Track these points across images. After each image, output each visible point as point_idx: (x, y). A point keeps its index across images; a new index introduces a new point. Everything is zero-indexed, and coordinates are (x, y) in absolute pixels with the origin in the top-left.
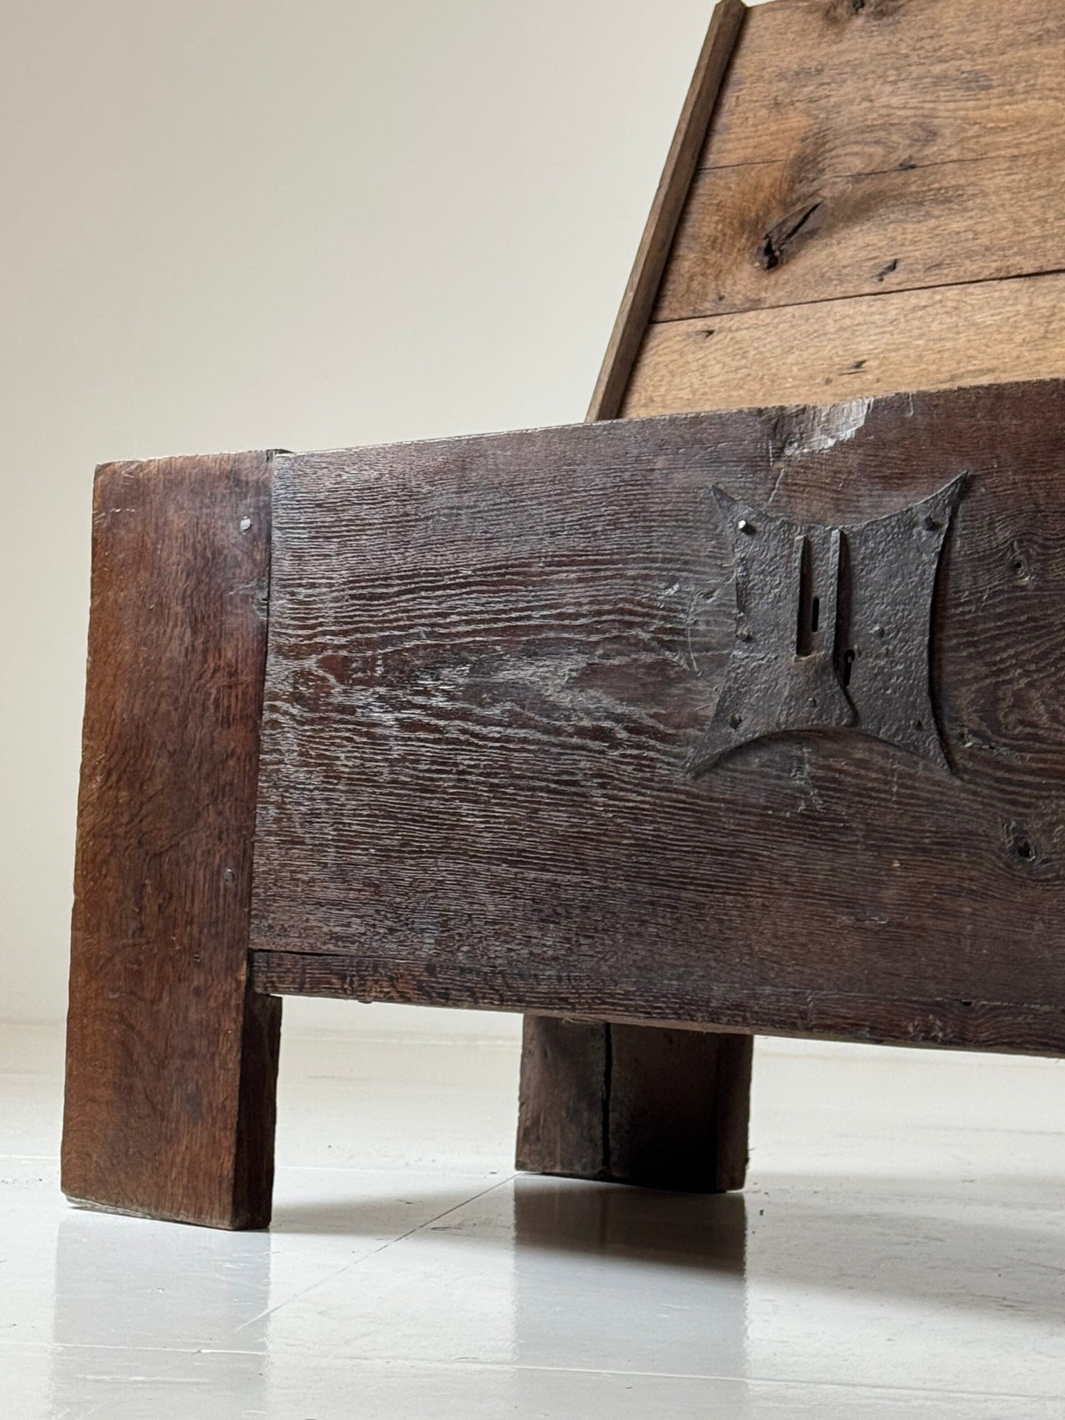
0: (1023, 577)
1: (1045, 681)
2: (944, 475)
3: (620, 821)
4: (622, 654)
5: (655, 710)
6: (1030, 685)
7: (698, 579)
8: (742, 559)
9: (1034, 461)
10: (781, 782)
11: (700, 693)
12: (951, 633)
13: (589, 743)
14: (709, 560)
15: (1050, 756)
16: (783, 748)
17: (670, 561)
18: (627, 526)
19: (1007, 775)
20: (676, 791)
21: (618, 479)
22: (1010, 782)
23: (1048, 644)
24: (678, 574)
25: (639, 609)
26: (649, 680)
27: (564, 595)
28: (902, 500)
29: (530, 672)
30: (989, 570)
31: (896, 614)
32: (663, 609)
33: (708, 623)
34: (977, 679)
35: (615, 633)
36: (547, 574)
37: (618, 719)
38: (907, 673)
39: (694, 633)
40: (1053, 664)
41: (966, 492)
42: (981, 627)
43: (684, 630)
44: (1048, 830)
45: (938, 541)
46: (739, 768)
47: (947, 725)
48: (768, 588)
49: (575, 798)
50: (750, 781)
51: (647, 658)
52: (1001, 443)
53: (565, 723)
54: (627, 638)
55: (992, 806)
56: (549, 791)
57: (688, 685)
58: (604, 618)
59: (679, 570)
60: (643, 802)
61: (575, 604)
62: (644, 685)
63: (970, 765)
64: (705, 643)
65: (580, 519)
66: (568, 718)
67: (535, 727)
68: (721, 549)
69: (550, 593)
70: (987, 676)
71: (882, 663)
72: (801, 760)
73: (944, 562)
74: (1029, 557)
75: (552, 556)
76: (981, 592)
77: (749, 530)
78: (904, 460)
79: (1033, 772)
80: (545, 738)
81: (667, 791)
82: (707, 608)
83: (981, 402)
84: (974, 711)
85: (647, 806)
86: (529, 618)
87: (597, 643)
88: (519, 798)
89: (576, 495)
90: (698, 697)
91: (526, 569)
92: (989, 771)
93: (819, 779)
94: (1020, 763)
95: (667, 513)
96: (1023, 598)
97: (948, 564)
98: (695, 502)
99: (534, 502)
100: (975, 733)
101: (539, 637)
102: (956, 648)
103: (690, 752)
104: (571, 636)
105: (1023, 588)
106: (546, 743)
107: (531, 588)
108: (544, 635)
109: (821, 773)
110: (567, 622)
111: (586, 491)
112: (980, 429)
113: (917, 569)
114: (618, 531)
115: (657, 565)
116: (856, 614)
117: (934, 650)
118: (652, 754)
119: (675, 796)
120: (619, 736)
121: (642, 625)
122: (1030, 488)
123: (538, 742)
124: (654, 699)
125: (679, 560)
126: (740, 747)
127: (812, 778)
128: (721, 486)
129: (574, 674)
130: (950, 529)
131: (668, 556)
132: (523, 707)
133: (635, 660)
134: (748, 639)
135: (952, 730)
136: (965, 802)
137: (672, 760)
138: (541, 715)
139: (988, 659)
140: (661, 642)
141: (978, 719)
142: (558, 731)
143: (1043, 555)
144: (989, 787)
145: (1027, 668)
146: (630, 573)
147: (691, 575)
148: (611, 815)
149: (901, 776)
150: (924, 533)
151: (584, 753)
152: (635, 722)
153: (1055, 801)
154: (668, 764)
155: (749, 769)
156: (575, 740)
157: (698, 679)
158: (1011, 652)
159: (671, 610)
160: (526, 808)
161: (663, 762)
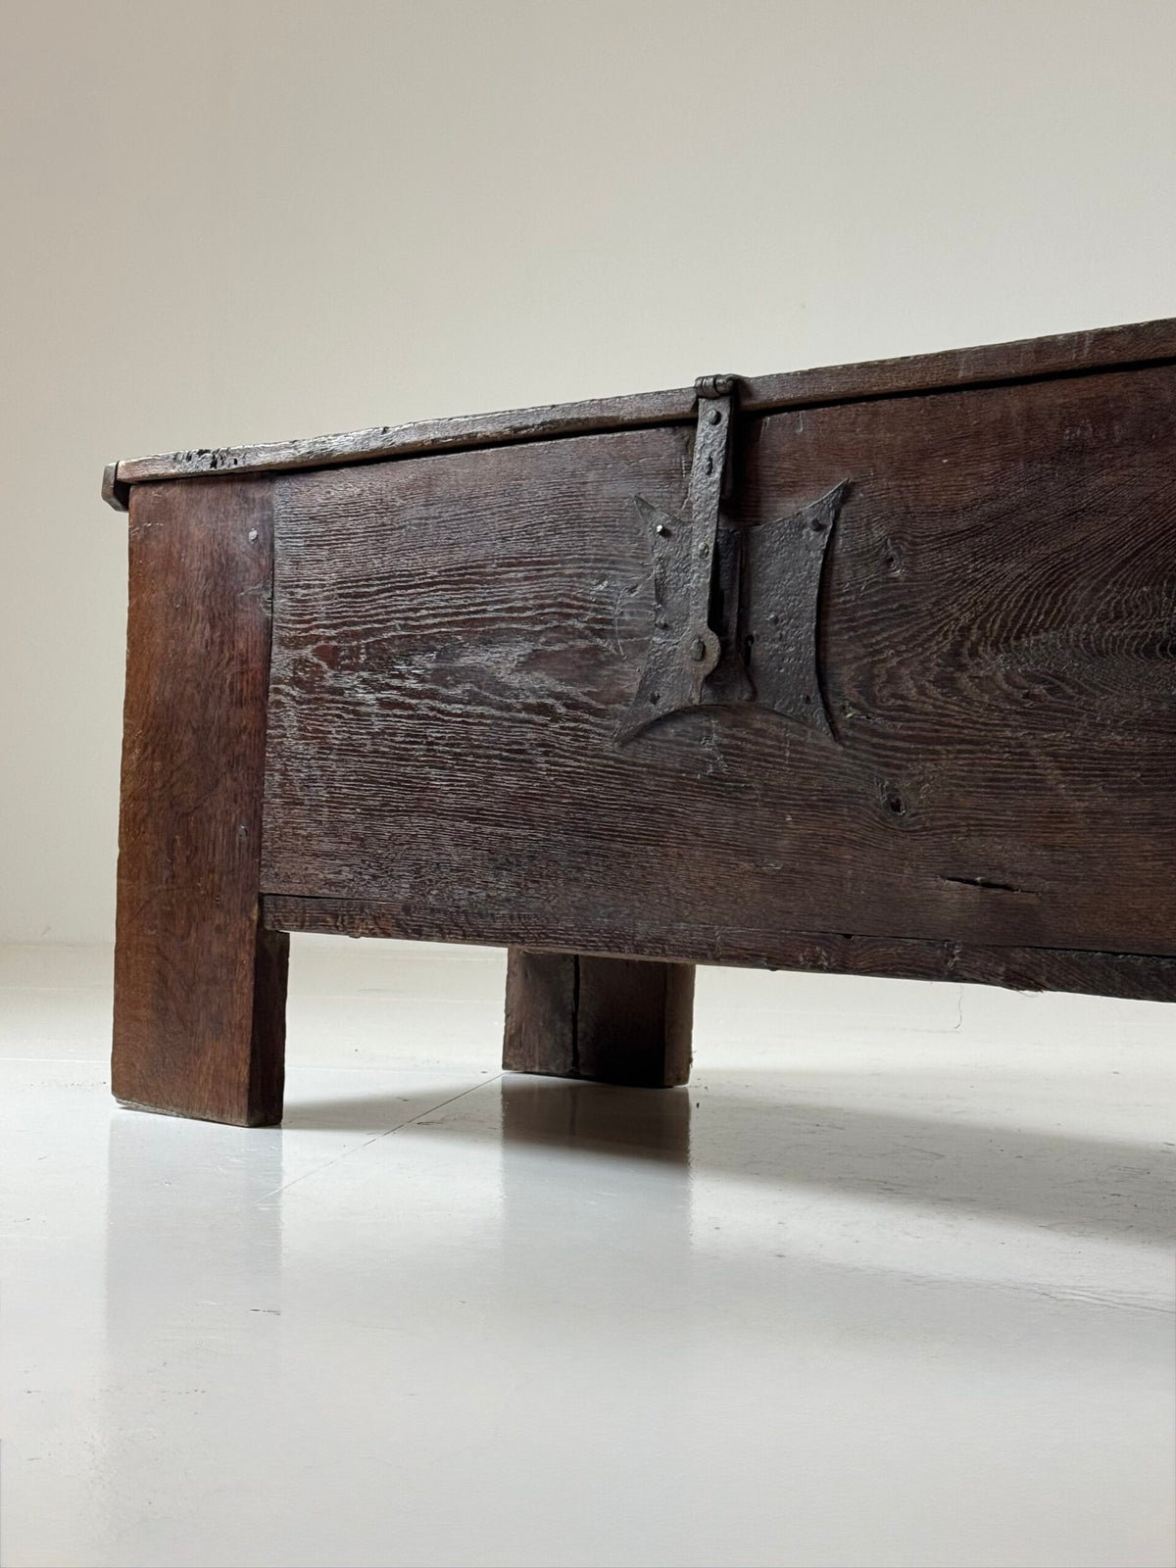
0: (895, 570)
1: (914, 659)
2: (829, 482)
3: (559, 783)
4: (560, 641)
5: (588, 689)
6: (901, 663)
7: (623, 577)
8: (660, 559)
9: (905, 469)
10: (693, 750)
11: (625, 673)
12: (835, 619)
13: (535, 718)
14: (632, 560)
15: (917, 724)
16: (695, 720)
17: (600, 561)
18: (564, 531)
19: (882, 741)
20: (606, 758)
21: (557, 492)
22: (885, 748)
23: (916, 628)
24: (607, 572)
25: (575, 603)
26: (584, 663)
27: (514, 591)
28: (794, 505)
29: (486, 658)
30: (866, 565)
31: (788, 604)
32: (594, 603)
33: (632, 614)
34: (857, 659)
35: (555, 623)
36: (500, 574)
37: (558, 696)
38: (798, 655)
39: (621, 623)
40: (919, 645)
41: (849, 496)
42: (860, 614)
43: (612, 620)
44: (916, 788)
45: (823, 540)
46: (658, 737)
47: (831, 698)
48: (681, 583)
49: (524, 764)
50: (667, 748)
51: (582, 644)
52: (876, 454)
53: (515, 701)
54: (565, 628)
55: (869, 768)
56: (502, 758)
57: (615, 667)
58: (546, 611)
59: (607, 569)
60: (579, 767)
61: (522, 599)
62: (579, 667)
63: (850, 733)
64: (630, 631)
65: (526, 526)
66: (517, 697)
67: (490, 705)
68: (643, 550)
69: (500, 591)
70: (865, 656)
71: (777, 646)
72: (709, 730)
73: (829, 558)
74: (900, 553)
75: (503, 558)
76: (860, 583)
77: (665, 533)
78: (794, 470)
79: (904, 739)
80: (498, 713)
81: (598, 758)
82: (631, 601)
83: (860, 418)
84: (855, 687)
85: (582, 771)
86: (484, 611)
87: (541, 632)
88: (477, 765)
89: (522, 505)
90: (625, 678)
91: (482, 570)
92: (867, 737)
93: (725, 746)
94: (893, 731)
95: (598, 520)
96: (895, 588)
97: (832, 560)
98: (621, 510)
99: (488, 512)
100: (854, 706)
101: (493, 627)
102: (838, 633)
103: (618, 724)
104: (519, 626)
105: (895, 580)
106: (499, 718)
107: (486, 586)
108: (497, 626)
109: (726, 741)
110: (515, 615)
111: (530, 502)
112: (859, 442)
113: (806, 565)
114: (557, 536)
115: (590, 565)
116: (755, 604)
117: (820, 634)
118: (586, 726)
119: (605, 762)
120: (559, 711)
121: (577, 616)
122: (901, 492)
123: (492, 717)
124: (587, 679)
125: (607, 560)
126: (659, 719)
127: (720, 745)
128: (642, 496)
129: (522, 659)
130: (834, 530)
131: (599, 557)
132: (480, 687)
133: (572, 646)
134: (665, 627)
135: (836, 703)
136: (846, 765)
137: (602, 731)
138: (495, 694)
139: (865, 642)
140: (593, 630)
141: (856, 694)
142: (509, 708)
143: (912, 550)
144: (866, 752)
145: (898, 648)
146: (567, 572)
147: (618, 573)
148: (552, 779)
149: (792, 743)
150: (812, 533)
151: (531, 726)
152: (570, 699)
153: (922, 763)
154: (599, 734)
155: (666, 738)
156: (523, 715)
157: (623, 662)
158: (885, 635)
159: (602, 603)
160: (483, 773)
161: (595, 733)
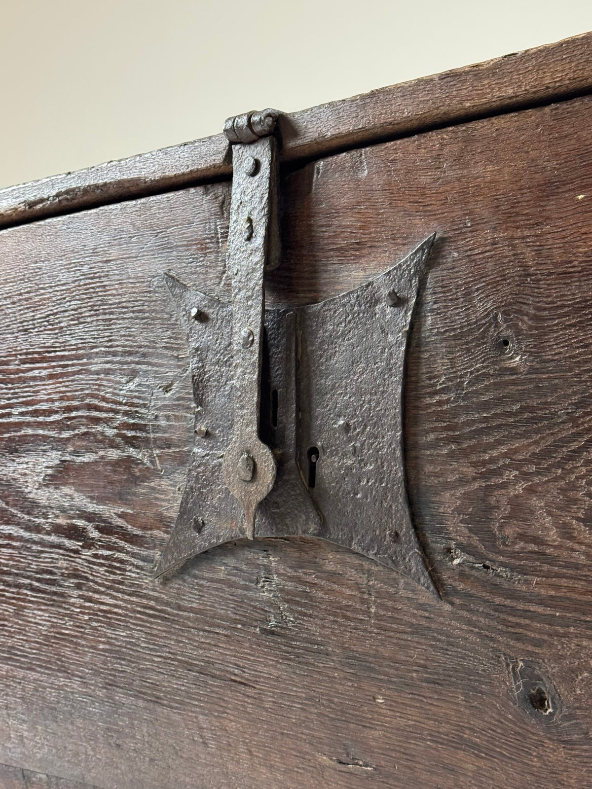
0: (511, 358)
1: (551, 485)
2: (406, 241)
3: (94, 624)
4: (89, 450)
5: (122, 510)
6: (531, 490)
7: (156, 372)
8: (197, 349)
9: (517, 214)
10: (250, 594)
11: (164, 492)
12: (427, 426)
13: (67, 543)
14: (166, 352)
15: (564, 582)
16: (249, 555)
17: (130, 354)
18: (89, 320)
19: (508, 602)
20: (145, 596)
21: (78, 273)
22: (513, 611)
23: (551, 440)
24: (138, 367)
25: (104, 404)
26: (116, 477)
27: (38, 391)
28: (362, 274)
29: (12, 469)
30: (468, 350)
31: (362, 406)
32: (125, 404)
33: (168, 418)
34: (463, 481)
35: (83, 429)
36: (23, 371)
37: (90, 517)
38: (379, 475)
39: (156, 429)
40: (558, 465)
41: (436, 258)
42: (463, 419)
43: (146, 425)
44: (569, 676)
45: (404, 319)
46: (206, 575)
47: (430, 538)
48: (224, 379)
49: (55, 598)
50: (217, 589)
51: (114, 454)
52: (474, 195)
53: (43, 521)
54: (94, 435)
55: (492, 639)
56: (33, 589)
57: (152, 484)
58: (73, 414)
59: (138, 363)
60: (116, 606)
61: (47, 401)
62: (111, 483)
63: (461, 586)
64: (166, 439)
65: (48, 316)
66: (45, 516)
67: (18, 524)
68: (176, 339)
69: (25, 392)
70: (474, 479)
71: (350, 462)
72: (268, 570)
73: (414, 344)
74: (518, 332)
75: (26, 354)
76: (461, 377)
77: (202, 317)
78: (361, 228)
79: (541, 602)
80: (27, 535)
81: (137, 596)
82: (166, 403)
83: (446, 150)
84: (461, 522)
85: (120, 611)
86: (9, 415)
87: (68, 439)
88: (7, 594)
89: (42, 291)
90: (162, 497)
91: (5, 367)
92: (486, 595)
93: (288, 593)
94: (524, 588)
95: (124, 304)
96: (514, 383)
97: (419, 345)
98: (149, 292)
99: (9, 301)
100: (464, 548)
101: (19, 434)
102: (435, 445)
103: (157, 555)
104: (46, 433)
105: (513, 371)
106: (27, 541)
107: (10, 386)
108: (22, 432)
109: (290, 586)
110: (41, 419)
111: (51, 287)
112: (448, 182)
113: (382, 352)
114: (81, 326)
115: (118, 358)
116: (317, 407)
117: (407, 445)
118: (122, 556)
119: (145, 601)
120: (91, 535)
121: (106, 421)
122: (514, 247)
123: (20, 539)
124: (120, 498)
125: (137, 352)
126: (206, 552)
127: (281, 591)
128: (172, 273)
129: (50, 471)
130: (419, 304)
131: (128, 349)
132: (7, 504)
133: (102, 457)
134: (207, 435)
135: (437, 544)
136: (457, 632)
137: (141, 563)
138: (22, 512)
139: (474, 458)
140: (124, 437)
141: (466, 531)
142: (38, 529)
143: (536, 328)
144: (488, 615)
145: (525, 469)
146: (94, 368)
147: (150, 368)
148: (86, 617)
149: (379, 593)
150: (389, 310)
151: (61, 551)
152: (104, 521)
153: (575, 641)
154: (137, 567)
155: (216, 576)
156: (53, 538)
157: (161, 477)
158: (504, 449)
159: (132, 405)
160: (13, 604)
161: (133, 564)
